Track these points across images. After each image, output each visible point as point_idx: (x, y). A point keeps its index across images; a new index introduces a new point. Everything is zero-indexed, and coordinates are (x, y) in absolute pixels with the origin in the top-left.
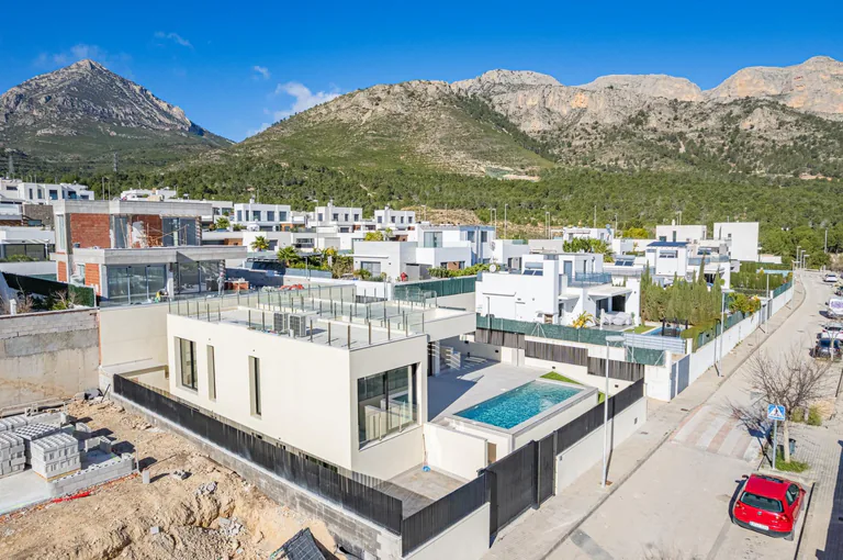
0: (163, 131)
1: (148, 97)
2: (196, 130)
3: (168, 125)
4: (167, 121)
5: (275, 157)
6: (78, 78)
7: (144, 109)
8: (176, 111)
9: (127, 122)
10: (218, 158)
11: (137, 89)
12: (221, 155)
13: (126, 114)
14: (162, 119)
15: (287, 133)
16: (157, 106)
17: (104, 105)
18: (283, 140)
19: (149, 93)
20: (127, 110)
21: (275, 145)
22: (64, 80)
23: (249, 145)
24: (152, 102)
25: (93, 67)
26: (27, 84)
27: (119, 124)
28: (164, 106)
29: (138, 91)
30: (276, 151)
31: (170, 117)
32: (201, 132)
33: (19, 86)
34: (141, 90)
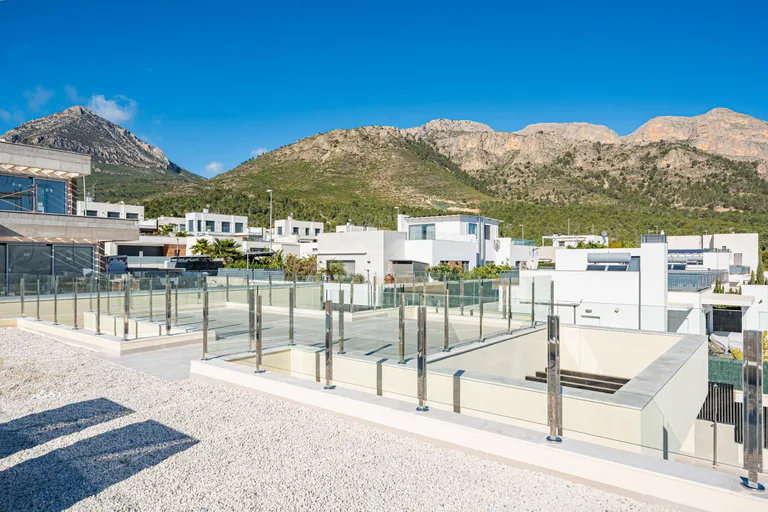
0: (144, 169)
1: (131, 139)
2: (174, 168)
3: (149, 163)
4: (149, 161)
5: (244, 190)
6: (68, 122)
7: (127, 149)
8: (156, 151)
9: (111, 160)
10: (191, 190)
11: (122, 132)
12: (195, 188)
13: (110, 153)
14: (143, 158)
15: (255, 170)
16: (139, 147)
17: (91, 145)
18: (251, 176)
19: (132, 135)
20: (112, 150)
21: (243, 179)
22: (56, 123)
23: (220, 179)
24: (134, 143)
25: (83, 112)
26: (24, 127)
27: (104, 162)
28: (145, 147)
29: (122, 134)
30: (244, 185)
31: (151, 156)
32: (178, 170)
33: (17, 129)
34: (125, 133)
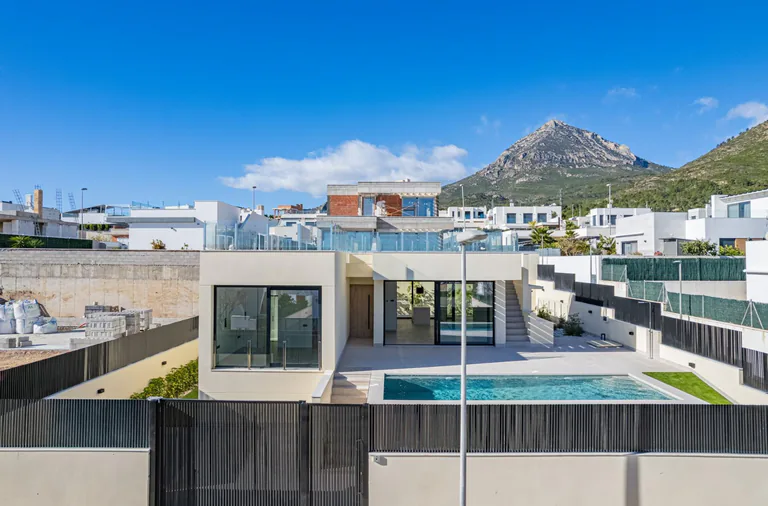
0: (610, 168)
1: (598, 141)
2: (641, 163)
3: (615, 162)
4: (615, 159)
5: (715, 176)
6: (545, 135)
7: (594, 152)
8: (622, 149)
9: (580, 164)
10: (653, 184)
11: (589, 136)
12: (655, 181)
13: (580, 158)
14: (610, 157)
15: (734, 151)
16: (605, 147)
17: (563, 153)
18: (728, 159)
19: (599, 137)
20: (581, 155)
21: (716, 164)
22: (536, 139)
23: (687, 169)
24: (601, 144)
25: (556, 125)
26: (513, 147)
27: (574, 166)
28: (611, 146)
29: (590, 137)
30: (717, 171)
31: (617, 154)
32: (645, 164)
33: (508, 150)
34: (593, 136)
